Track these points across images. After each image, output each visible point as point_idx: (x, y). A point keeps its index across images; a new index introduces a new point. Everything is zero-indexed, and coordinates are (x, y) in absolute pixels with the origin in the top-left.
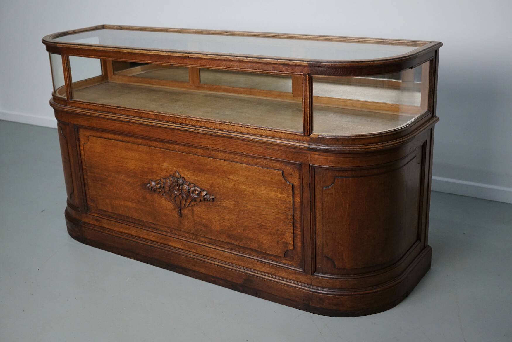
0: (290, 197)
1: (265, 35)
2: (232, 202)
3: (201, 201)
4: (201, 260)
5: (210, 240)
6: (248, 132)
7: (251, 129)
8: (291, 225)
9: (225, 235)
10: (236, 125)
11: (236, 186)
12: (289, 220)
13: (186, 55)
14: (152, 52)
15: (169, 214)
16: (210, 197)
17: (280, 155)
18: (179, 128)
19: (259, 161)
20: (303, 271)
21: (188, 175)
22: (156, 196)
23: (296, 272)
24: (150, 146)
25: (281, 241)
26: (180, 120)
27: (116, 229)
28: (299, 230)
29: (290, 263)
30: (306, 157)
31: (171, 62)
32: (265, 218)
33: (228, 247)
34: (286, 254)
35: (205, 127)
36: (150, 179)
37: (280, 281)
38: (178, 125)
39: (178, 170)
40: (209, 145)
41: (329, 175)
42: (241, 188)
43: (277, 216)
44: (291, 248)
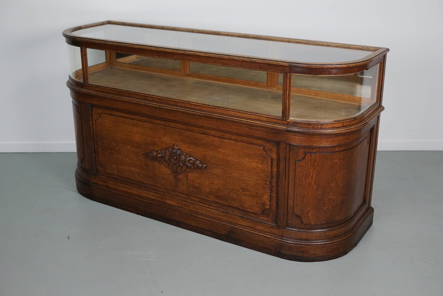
0: (269, 168)
1: (246, 36)
2: (220, 170)
3: (194, 168)
4: (192, 215)
5: (200, 200)
6: (237, 115)
7: (240, 113)
8: (268, 189)
9: (213, 196)
10: (227, 109)
11: (225, 158)
12: (267, 185)
13: (188, 53)
14: (159, 49)
15: (167, 178)
16: (202, 165)
17: (262, 134)
18: (180, 110)
19: (245, 138)
20: (276, 225)
21: (185, 148)
22: (156, 164)
23: (271, 226)
24: (154, 123)
25: (259, 201)
26: (180, 104)
27: (120, 189)
28: (275, 193)
29: (266, 219)
30: (284, 137)
31: (175, 57)
32: (248, 184)
33: (215, 205)
34: (264, 212)
35: (201, 110)
36: (152, 150)
37: (257, 233)
38: (179, 108)
39: (177, 143)
40: (204, 125)
41: (301, 152)
42: (228, 159)
43: (257, 182)
44: (267, 207)
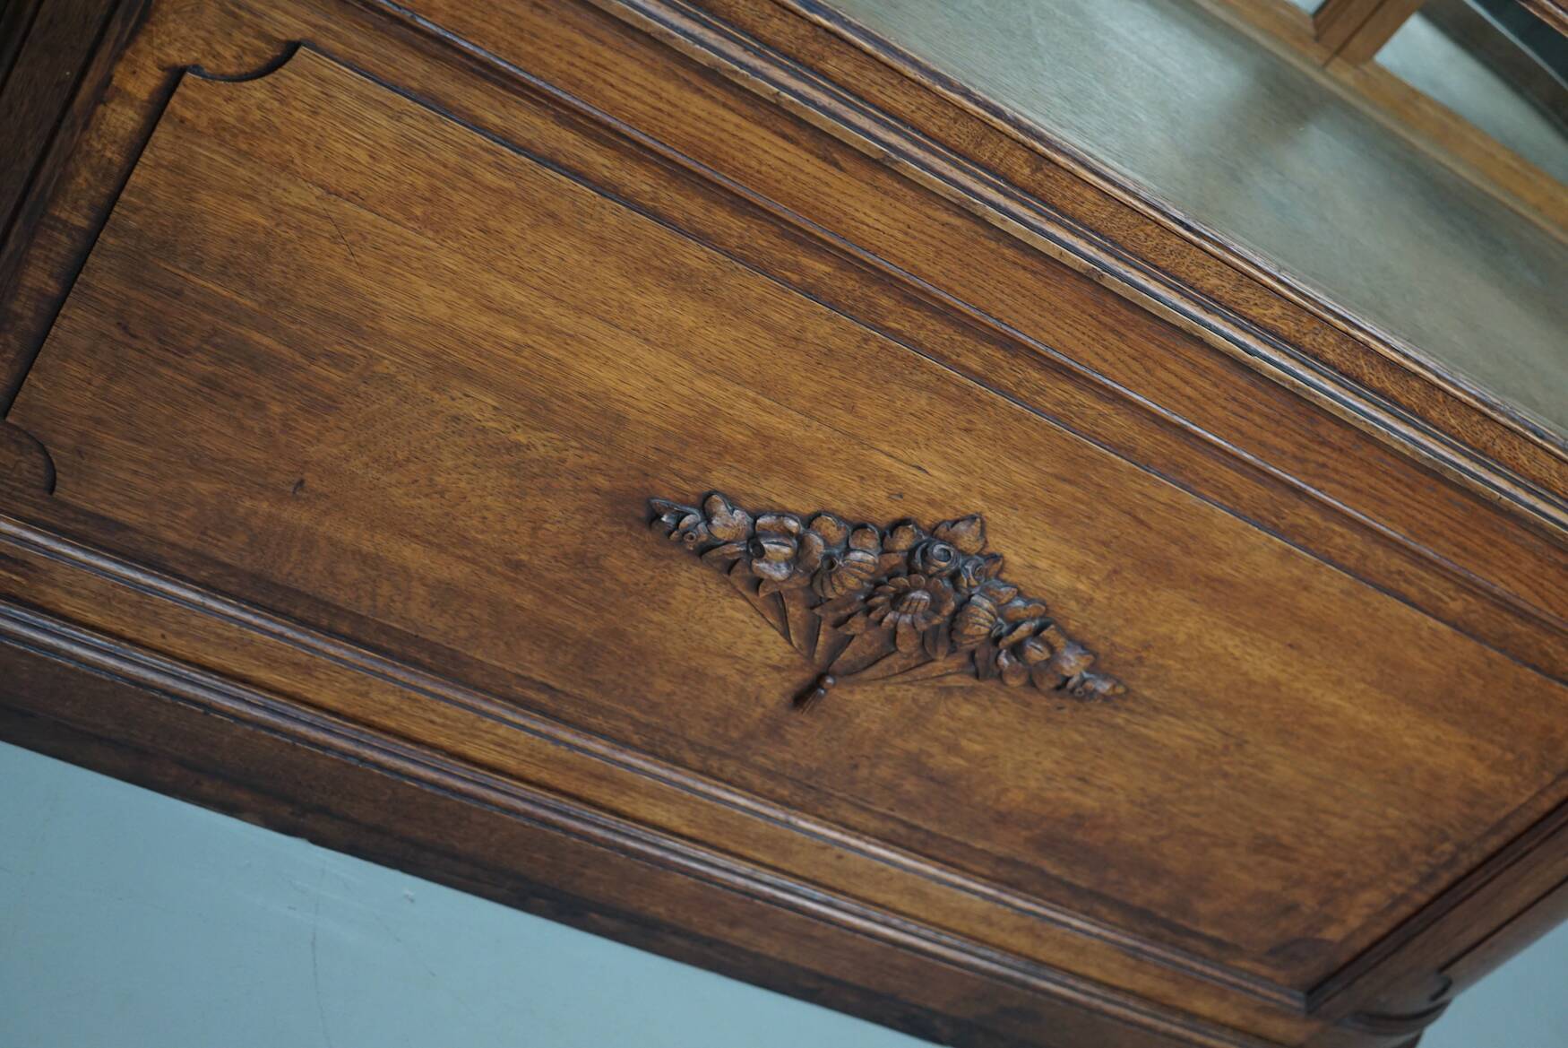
0: (1524, 792)
8: (1417, 871)
11: (1297, 685)
12: (1429, 855)
15: (723, 678)
19: (1525, 632)
20: (1302, 1006)
21: (1040, 558)
22: (690, 577)
24: (886, 331)
26: (1277, 310)
34: (1288, 948)
36: (721, 488)
39: (994, 517)
43: (1390, 831)
44: (1334, 934)
